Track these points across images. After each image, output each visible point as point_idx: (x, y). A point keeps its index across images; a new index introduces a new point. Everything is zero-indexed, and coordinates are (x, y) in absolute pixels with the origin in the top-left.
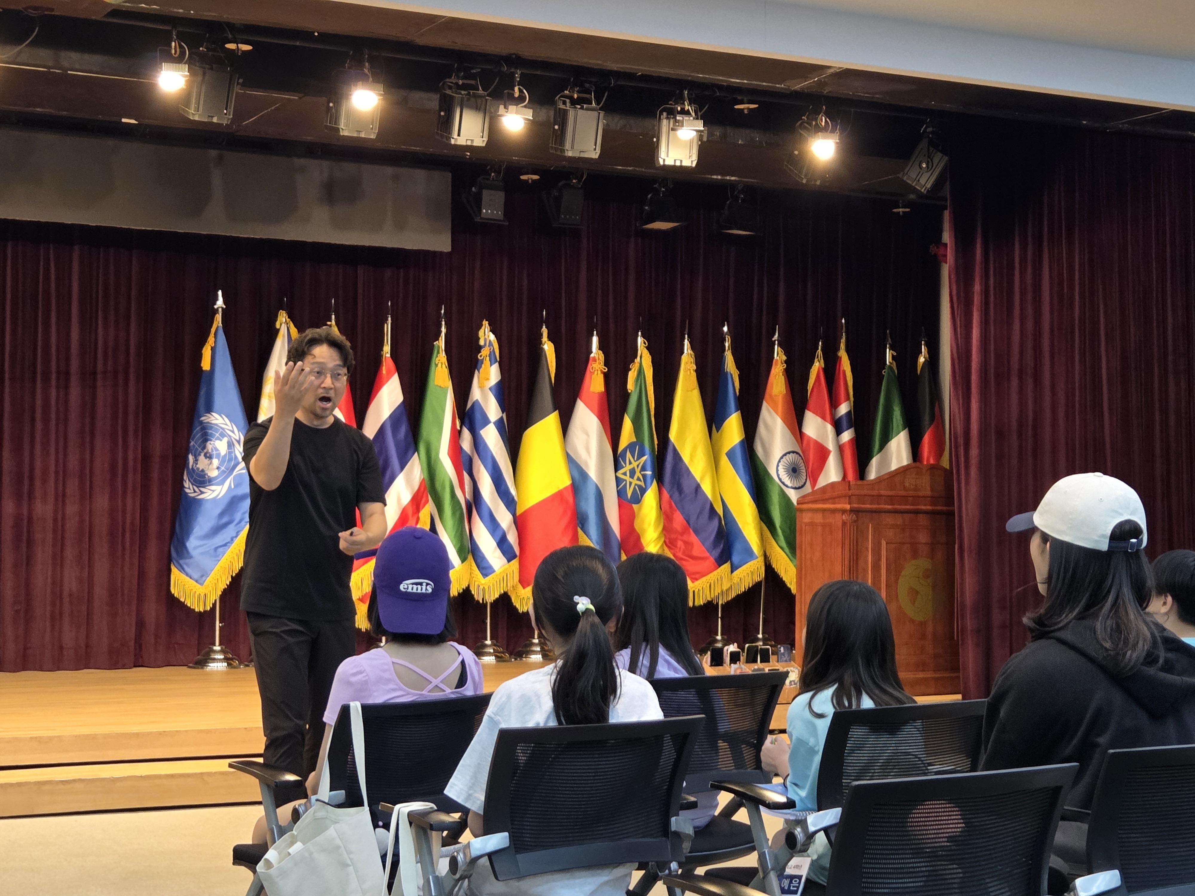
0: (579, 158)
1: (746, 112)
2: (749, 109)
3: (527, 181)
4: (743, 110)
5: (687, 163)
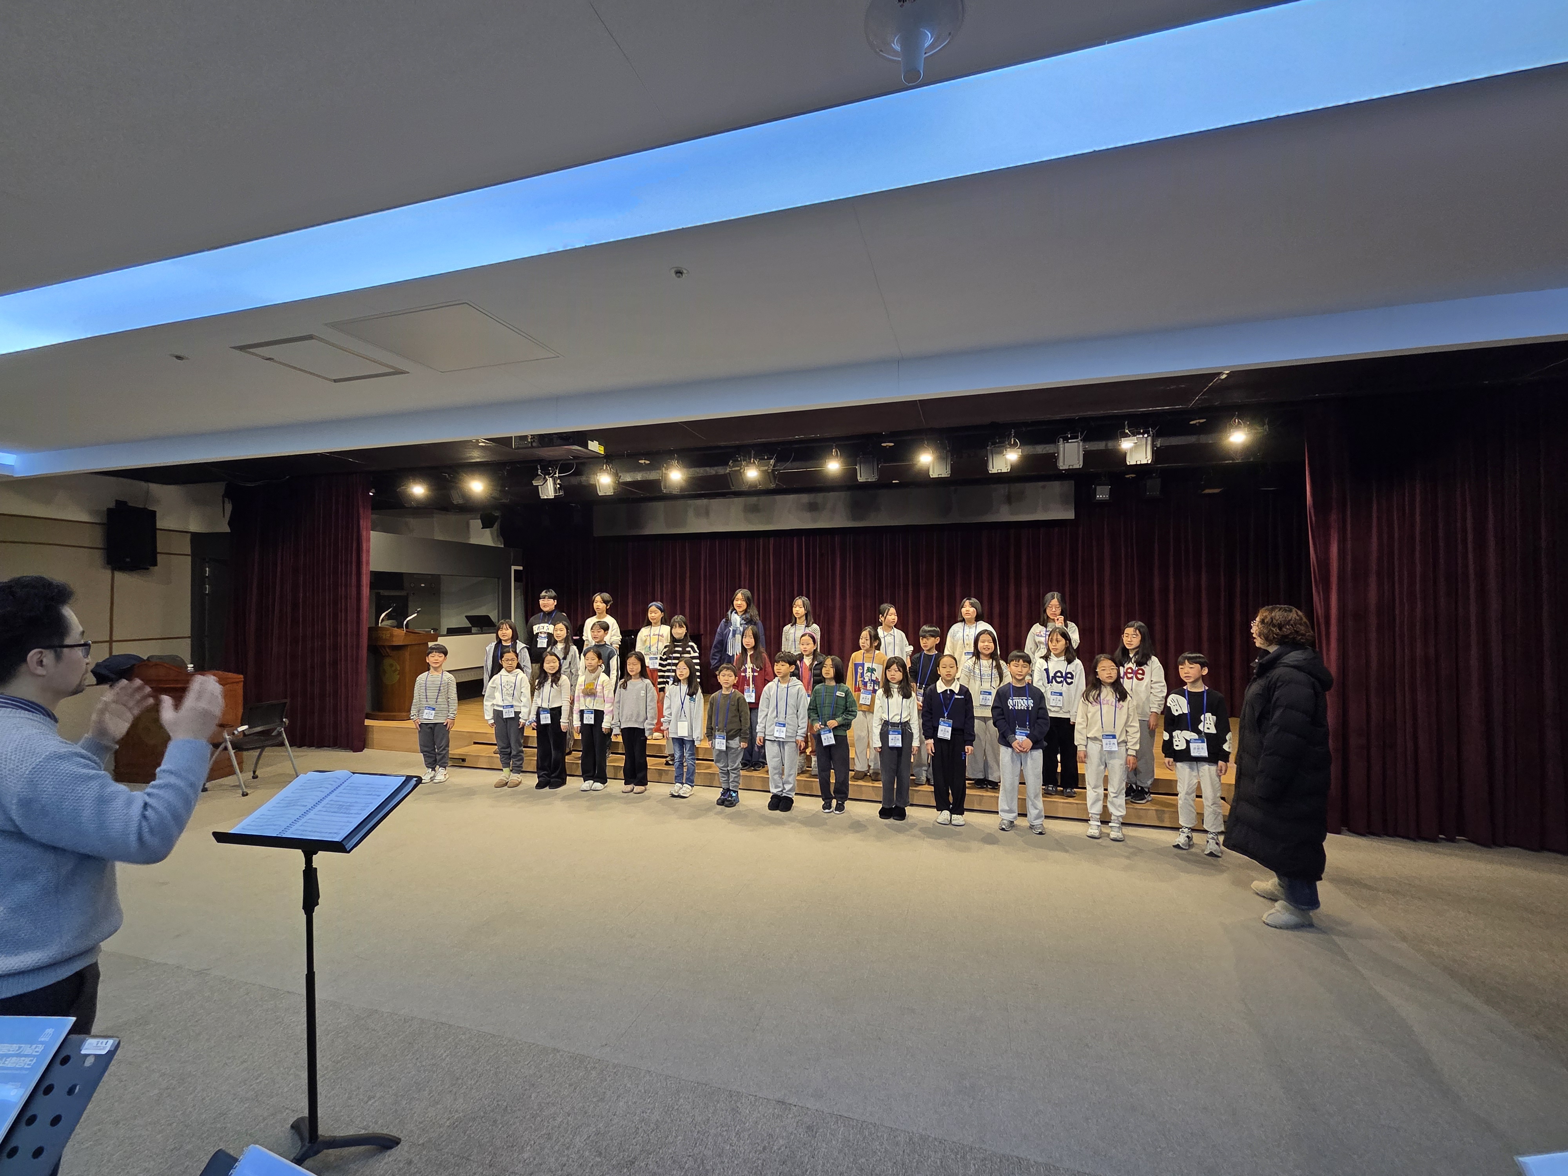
0: (1069, 469)
1: (1197, 424)
2: (1199, 422)
3: (1129, 478)
4: (1195, 424)
5: (1144, 462)
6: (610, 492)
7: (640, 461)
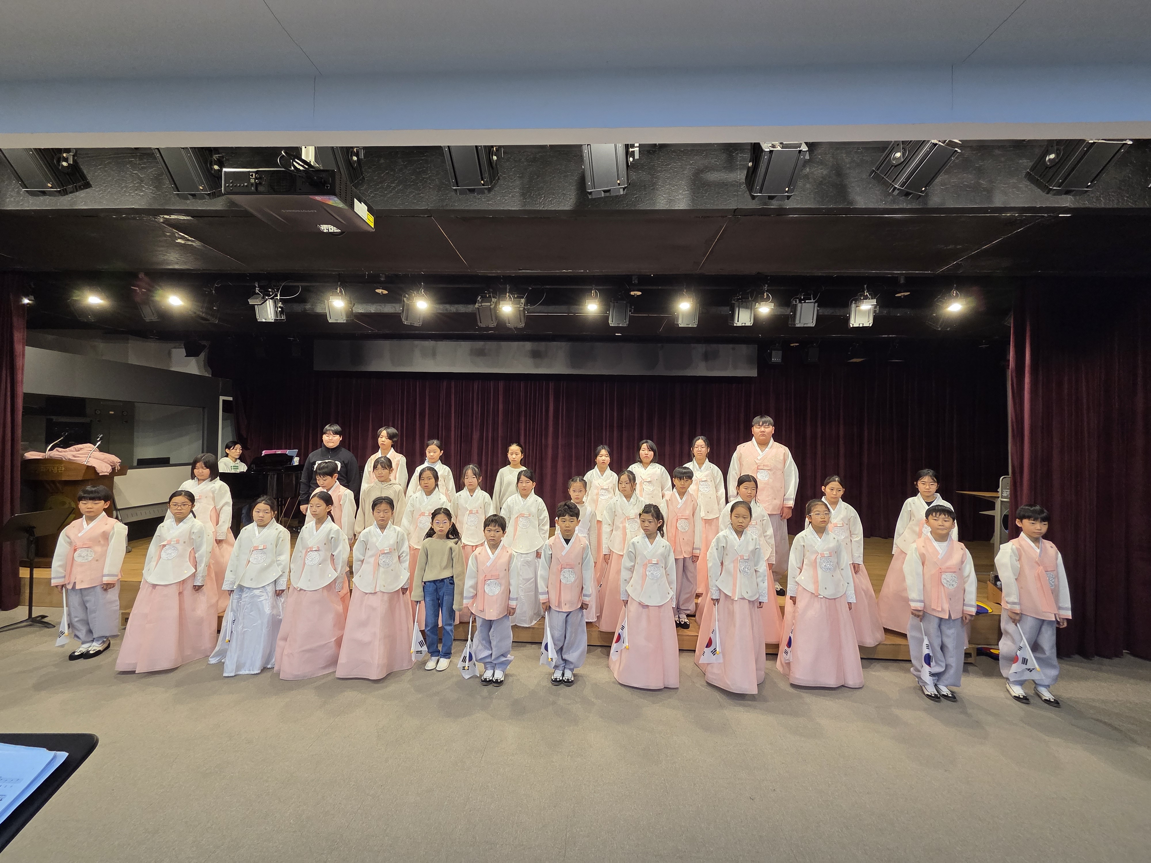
0: (804, 327)
1: (902, 297)
2: (904, 295)
3: (794, 347)
5: (866, 325)
6: (342, 320)
7: (377, 291)
